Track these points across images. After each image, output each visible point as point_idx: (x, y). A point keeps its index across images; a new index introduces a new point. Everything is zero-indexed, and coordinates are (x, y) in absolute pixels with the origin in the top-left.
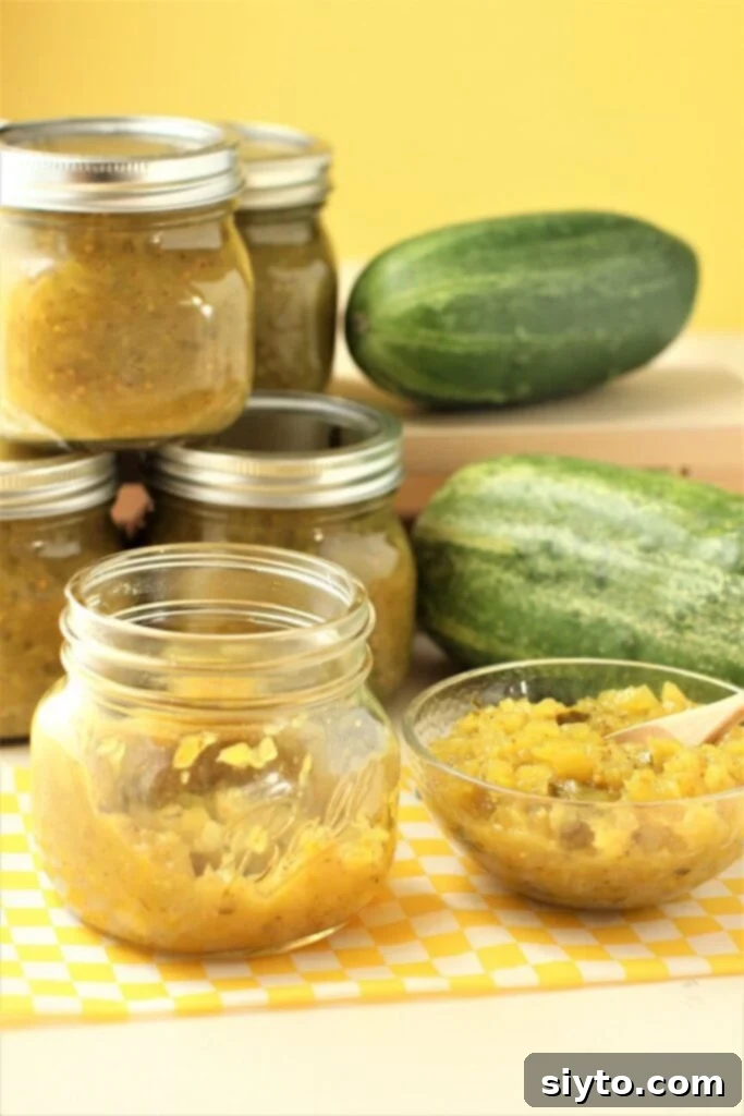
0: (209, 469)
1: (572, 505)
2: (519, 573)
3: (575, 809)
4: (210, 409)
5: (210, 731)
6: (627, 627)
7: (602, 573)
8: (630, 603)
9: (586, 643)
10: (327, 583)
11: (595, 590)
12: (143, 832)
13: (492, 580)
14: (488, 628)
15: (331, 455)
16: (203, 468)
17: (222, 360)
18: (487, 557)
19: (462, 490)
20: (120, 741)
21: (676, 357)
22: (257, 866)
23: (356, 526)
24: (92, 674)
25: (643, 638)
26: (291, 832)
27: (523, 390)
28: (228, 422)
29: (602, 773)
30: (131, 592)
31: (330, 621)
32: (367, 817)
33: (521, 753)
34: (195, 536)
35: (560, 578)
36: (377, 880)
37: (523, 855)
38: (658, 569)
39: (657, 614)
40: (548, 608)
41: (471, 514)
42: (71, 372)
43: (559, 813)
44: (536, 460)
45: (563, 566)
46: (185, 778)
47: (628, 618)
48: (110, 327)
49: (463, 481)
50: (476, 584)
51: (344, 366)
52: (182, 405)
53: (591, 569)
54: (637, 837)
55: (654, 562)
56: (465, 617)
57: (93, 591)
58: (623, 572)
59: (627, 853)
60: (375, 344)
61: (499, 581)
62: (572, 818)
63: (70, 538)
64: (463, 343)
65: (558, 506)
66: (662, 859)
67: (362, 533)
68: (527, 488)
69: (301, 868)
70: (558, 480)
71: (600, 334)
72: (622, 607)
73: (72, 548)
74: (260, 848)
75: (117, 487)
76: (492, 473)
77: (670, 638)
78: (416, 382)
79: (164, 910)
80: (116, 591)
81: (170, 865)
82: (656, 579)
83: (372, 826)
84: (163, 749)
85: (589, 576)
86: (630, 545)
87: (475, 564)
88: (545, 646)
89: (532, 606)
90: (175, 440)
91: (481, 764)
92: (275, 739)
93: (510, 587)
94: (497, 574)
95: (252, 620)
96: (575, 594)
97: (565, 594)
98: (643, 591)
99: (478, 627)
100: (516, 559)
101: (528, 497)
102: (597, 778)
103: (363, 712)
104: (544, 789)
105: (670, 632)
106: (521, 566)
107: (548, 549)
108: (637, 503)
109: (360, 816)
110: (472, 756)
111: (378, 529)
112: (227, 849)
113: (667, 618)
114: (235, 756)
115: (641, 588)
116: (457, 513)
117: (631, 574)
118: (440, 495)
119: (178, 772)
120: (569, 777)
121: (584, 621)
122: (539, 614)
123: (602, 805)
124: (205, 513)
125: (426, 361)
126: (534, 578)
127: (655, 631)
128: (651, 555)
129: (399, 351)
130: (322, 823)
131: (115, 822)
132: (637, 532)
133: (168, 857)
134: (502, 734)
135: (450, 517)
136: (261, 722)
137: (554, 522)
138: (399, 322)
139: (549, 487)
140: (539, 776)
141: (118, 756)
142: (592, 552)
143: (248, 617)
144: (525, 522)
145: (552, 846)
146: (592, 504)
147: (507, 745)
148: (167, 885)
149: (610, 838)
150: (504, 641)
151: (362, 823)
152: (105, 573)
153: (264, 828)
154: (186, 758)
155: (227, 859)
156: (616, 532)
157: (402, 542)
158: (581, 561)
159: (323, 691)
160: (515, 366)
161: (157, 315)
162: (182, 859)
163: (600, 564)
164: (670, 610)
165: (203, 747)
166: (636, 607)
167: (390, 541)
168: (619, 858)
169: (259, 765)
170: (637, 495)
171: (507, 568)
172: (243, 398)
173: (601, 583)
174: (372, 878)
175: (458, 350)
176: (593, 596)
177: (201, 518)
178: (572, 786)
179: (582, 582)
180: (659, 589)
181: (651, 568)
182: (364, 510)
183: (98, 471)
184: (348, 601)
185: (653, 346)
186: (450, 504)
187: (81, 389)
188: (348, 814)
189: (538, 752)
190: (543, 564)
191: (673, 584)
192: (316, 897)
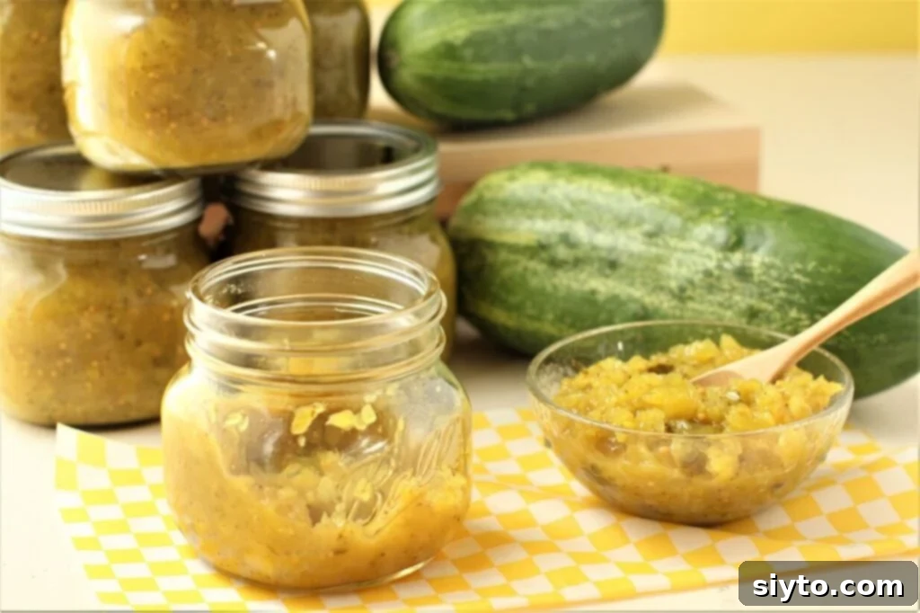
0: (282, 187)
1: (583, 202)
2: (543, 261)
3: (691, 441)
4: (282, 136)
5: (321, 402)
6: (635, 300)
7: (613, 257)
8: (638, 281)
9: (603, 316)
10: (402, 275)
11: (608, 271)
12: (267, 489)
13: (519, 268)
14: (518, 308)
15: (383, 169)
16: (277, 186)
17: (290, 95)
18: (514, 249)
19: (488, 195)
20: (244, 416)
21: (652, 75)
22: (366, 512)
23: (406, 228)
24: (212, 358)
25: (650, 308)
26: (389, 483)
27: (530, 108)
28: (294, 147)
29: (705, 412)
30: (236, 291)
31: (407, 307)
32: (449, 467)
33: (635, 401)
34: (271, 243)
35: (577, 263)
36: (459, 520)
37: (651, 484)
38: (661, 251)
39: (662, 288)
40: (569, 288)
41: (497, 214)
42: (164, 111)
43: (678, 446)
44: (548, 166)
45: (580, 253)
46: (302, 442)
47: (637, 293)
48: (195, 71)
49: (488, 187)
50: (506, 272)
51: (379, 96)
52: (258, 134)
53: (603, 254)
54: (741, 459)
55: (657, 245)
56: (496, 300)
57: (208, 291)
58: (631, 255)
59: (737, 474)
60: (407, 76)
61: (526, 269)
62: (689, 450)
63: (168, 252)
64: (479, 71)
65: (574, 203)
66: (764, 477)
67: (410, 234)
68: (544, 190)
69: (399, 512)
70: (569, 181)
71: (591, 59)
72: (632, 284)
73: (170, 260)
74: (366, 497)
75: (204, 208)
76: (512, 179)
77: (674, 308)
78: (441, 107)
79: (288, 553)
80: (225, 291)
81: (291, 515)
82: (659, 260)
83: (454, 475)
84: (281, 420)
85: (601, 260)
86: (635, 232)
87: (503, 255)
88: (568, 320)
89: (555, 287)
90: (252, 164)
91: (603, 413)
92: (374, 406)
93: (535, 273)
94: (524, 263)
95: (337, 310)
96: (591, 275)
97: (583, 276)
98: (650, 272)
99: (510, 308)
100: (539, 249)
101: (546, 197)
102: (701, 416)
103: (440, 381)
104: (663, 428)
105: (674, 303)
106: (544, 255)
107: (566, 240)
108: (638, 198)
109: (444, 466)
110: (592, 408)
111: (423, 231)
112: (340, 499)
113: (671, 292)
114: (341, 421)
115: (647, 268)
116: (485, 214)
117: (640, 257)
118: (468, 199)
119: (295, 438)
120: (678, 417)
121: (601, 298)
122: (562, 293)
123: (712, 437)
124: (279, 224)
125: (450, 89)
126: (555, 264)
127: (661, 303)
128: (654, 240)
129: (427, 80)
130: (414, 474)
131: (242, 483)
132: (640, 221)
133: (290, 508)
134: (614, 387)
135: (479, 217)
136: (360, 392)
137: (568, 216)
138: (425, 56)
139: (564, 189)
140: (655, 418)
141: (244, 427)
142: (603, 239)
143: (333, 307)
144: (545, 217)
145: (676, 473)
146: (600, 200)
147: (622, 395)
148: (291, 532)
149: (721, 464)
150: (532, 318)
151: (447, 472)
152: (216, 277)
153: (368, 481)
154: (302, 424)
155: (340, 507)
156: (623, 223)
157: (442, 240)
158: (594, 248)
159: (409, 364)
160: (523, 89)
161: (235, 60)
162: (300, 510)
163: (612, 250)
164: (673, 284)
165: (315, 416)
166: (644, 284)
167: (433, 240)
168: (732, 479)
169: (362, 427)
170: (638, 190)
171: (532, 257)
172: (307, 126)
173: (613, 265)
174: (455, 517)
175: (476, 77)
176: (607, 276)
177: (277, 229)
178: (683, 424)
179: (596, 265)
180: (661, 268)
181: (654, 250)
182: (412, 214)
183: (188, 193)
184: (423, 291)
185: (632, 66)
186: (479, 207)
187: (173, 125)
188: (434, 464)
189: (648, 399)
190: (562, 252)
191: (673, 262)
192: (412, 536)
